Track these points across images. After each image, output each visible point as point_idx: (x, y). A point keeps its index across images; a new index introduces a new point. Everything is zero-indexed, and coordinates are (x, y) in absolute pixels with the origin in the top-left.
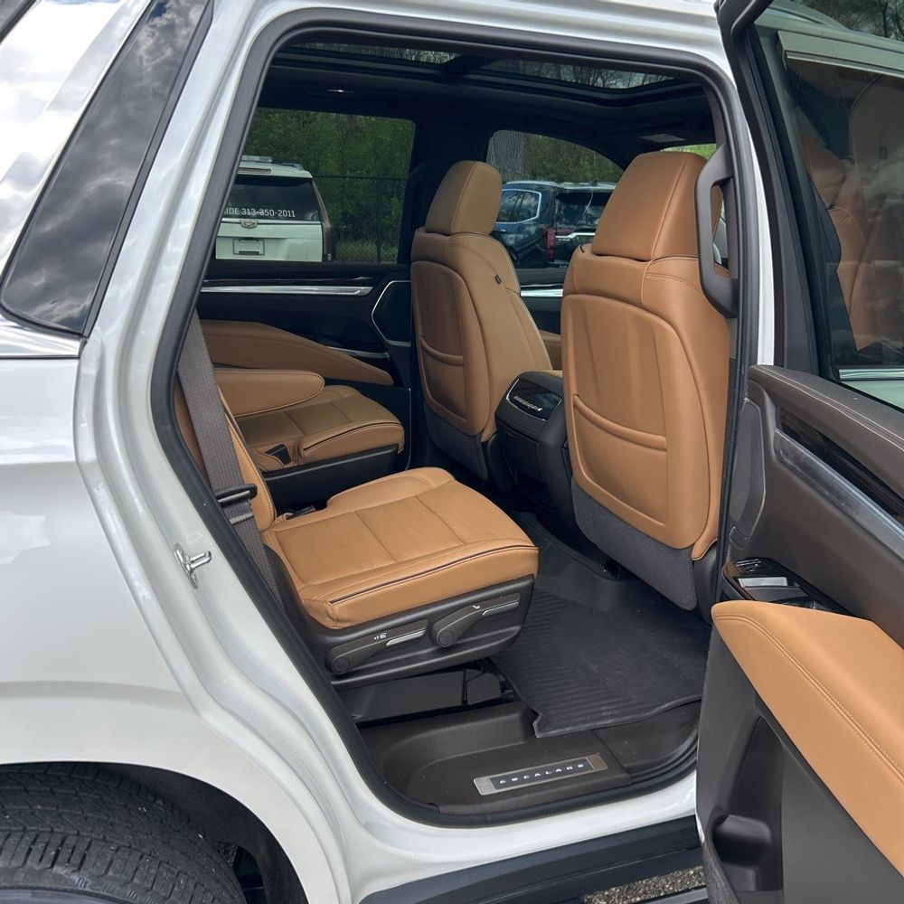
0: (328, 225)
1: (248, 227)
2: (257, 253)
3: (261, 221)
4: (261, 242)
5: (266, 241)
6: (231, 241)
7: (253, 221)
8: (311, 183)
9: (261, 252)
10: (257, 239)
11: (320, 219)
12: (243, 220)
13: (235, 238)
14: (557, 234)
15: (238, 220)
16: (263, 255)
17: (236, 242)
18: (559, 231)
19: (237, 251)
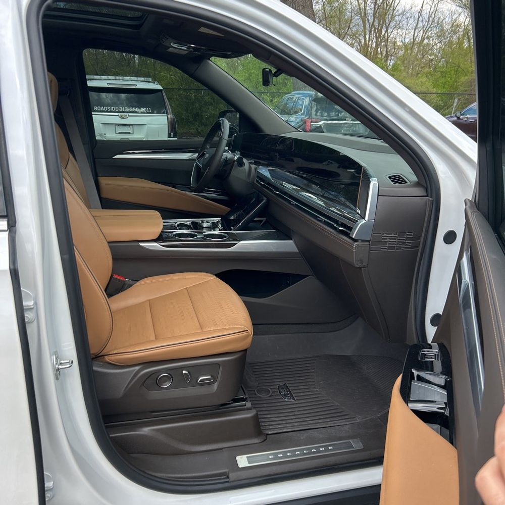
0: (171, 116)
1: (123, 118)
2: (129, 133)
3: (130, 114)
4: (131, 127)
5: (134, 126)
6: (114, 126)
7: (127, 114)
8: (162, 92)
9: (131, 132)
10: (129, 125)
11: (167, 113)
12: (120, 114)
13: (116, 124)
14: (312, 122)
15: (117, 114)
16: (133, 134)
17: (117, 126)
18: (313, 120)
19: (117, 132)
